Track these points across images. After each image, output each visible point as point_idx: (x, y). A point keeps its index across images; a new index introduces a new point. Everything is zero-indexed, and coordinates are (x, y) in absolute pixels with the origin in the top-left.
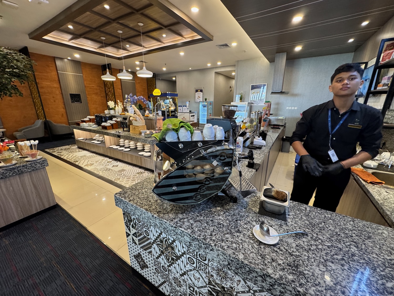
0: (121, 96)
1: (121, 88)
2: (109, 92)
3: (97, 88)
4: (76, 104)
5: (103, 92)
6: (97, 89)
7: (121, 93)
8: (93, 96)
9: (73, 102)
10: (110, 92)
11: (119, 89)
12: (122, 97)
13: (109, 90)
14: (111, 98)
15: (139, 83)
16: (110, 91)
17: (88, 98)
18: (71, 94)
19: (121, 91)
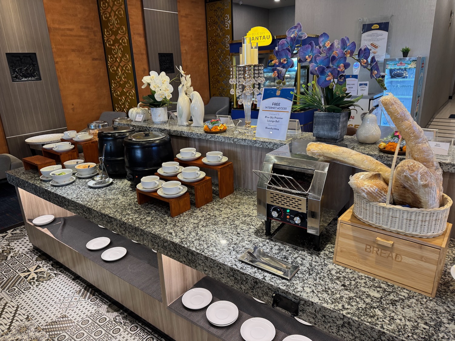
0: (142, 54)
1: (141, 32)
2: (113, 45)
3: (82, 34)
4: (27, 83)
5: (97, 46)
6: (80, 36)
7: (143, 47)
8: (72, 57)
9: (16, 77)
10: (117, 45)
11: (139, 34)
12: (145, 57)
13: (113, 38)
14: (121, 61)
15: (186, 16)
16: (116, 41)
17: (57, 63)
18: (10, 56)
19: (142, 40)
